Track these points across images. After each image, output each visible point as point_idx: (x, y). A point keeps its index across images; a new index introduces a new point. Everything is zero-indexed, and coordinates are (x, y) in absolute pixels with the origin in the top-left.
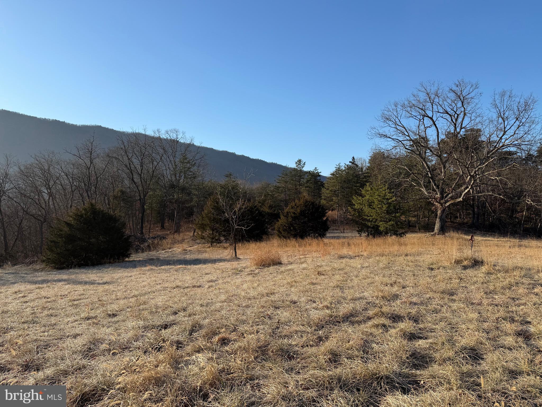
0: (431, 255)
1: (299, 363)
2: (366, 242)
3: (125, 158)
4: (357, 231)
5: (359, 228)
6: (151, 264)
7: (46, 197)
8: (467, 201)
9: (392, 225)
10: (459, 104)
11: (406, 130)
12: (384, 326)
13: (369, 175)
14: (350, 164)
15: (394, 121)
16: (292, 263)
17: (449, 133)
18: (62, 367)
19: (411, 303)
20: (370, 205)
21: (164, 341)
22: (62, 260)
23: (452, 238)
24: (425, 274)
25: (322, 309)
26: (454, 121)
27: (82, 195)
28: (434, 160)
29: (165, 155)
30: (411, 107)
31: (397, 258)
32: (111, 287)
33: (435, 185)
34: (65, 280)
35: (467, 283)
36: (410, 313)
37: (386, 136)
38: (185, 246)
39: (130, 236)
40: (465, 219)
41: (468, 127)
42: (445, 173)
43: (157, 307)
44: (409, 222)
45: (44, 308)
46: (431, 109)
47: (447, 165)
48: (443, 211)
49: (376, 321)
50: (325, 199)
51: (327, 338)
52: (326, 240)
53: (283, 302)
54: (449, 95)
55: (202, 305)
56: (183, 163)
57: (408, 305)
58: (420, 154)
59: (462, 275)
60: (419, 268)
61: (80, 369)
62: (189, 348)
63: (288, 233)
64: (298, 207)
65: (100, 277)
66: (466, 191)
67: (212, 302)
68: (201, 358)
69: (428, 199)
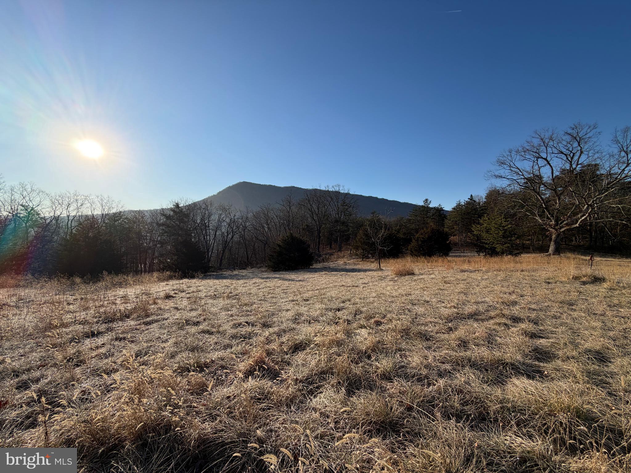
0: (546, 271)
1: (434, 344)
2: (484, 260)
3: (309, 205)
4: (476, 251)
5: (477, 249)
6: (325, 271)
7: (266, 229)
8: (583, 227)
9: (508, 247)
10: (576, 144)
11: (520, 170)
12: (506, 324)
13: (486, 208)
14: (469, 200)
15: (509, 164)
16: (422, 274)
17: (564, 170)
18: (282, 327)
19: (529, 309)
20: (487, 231)
21: (339, 319)
22: (276, 266)
23: (568, 258)
24: (542, 286)
25: (450, 307)
26: (570, 159)
27: (285, 228)
28: (548, 194)
29: (332, 202)
30: (525, 152)
31: (514, 273)
32: (303, 283)
33: (550, 214)
34: (278, 278)
35: (588, 296)
36: (529, 316)
37: (501, 177)
38: (345, 260)
39: (313, 253)
40: (581, 242)
41: (585, 163)
42: (560, 204)
43: (332, 297)
44: (523, 244)
45: (269, 293)
46: (545, 151)
47: (562, 197)
48: (558, 236)
49: (498, 320)
50: (447, 228)
51: (456, 329)
52: (449, 258)
53: (418, 301)
54: (564, 138)
55: (360, 299)
56: (343, 206)
57: (527, 310)
58: (534, 190)
59: (581, 289)
60: (536, 281)
61: (292, 329)
62: (355, 325)
63: (418, 252)
64: (426, 233)
65: (297, 277)
66: (583, 218)
67: (367, 297)
68: (364, 332)
69: (542, 225)
